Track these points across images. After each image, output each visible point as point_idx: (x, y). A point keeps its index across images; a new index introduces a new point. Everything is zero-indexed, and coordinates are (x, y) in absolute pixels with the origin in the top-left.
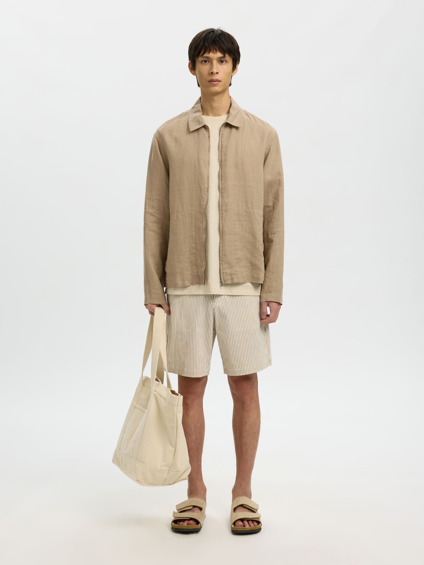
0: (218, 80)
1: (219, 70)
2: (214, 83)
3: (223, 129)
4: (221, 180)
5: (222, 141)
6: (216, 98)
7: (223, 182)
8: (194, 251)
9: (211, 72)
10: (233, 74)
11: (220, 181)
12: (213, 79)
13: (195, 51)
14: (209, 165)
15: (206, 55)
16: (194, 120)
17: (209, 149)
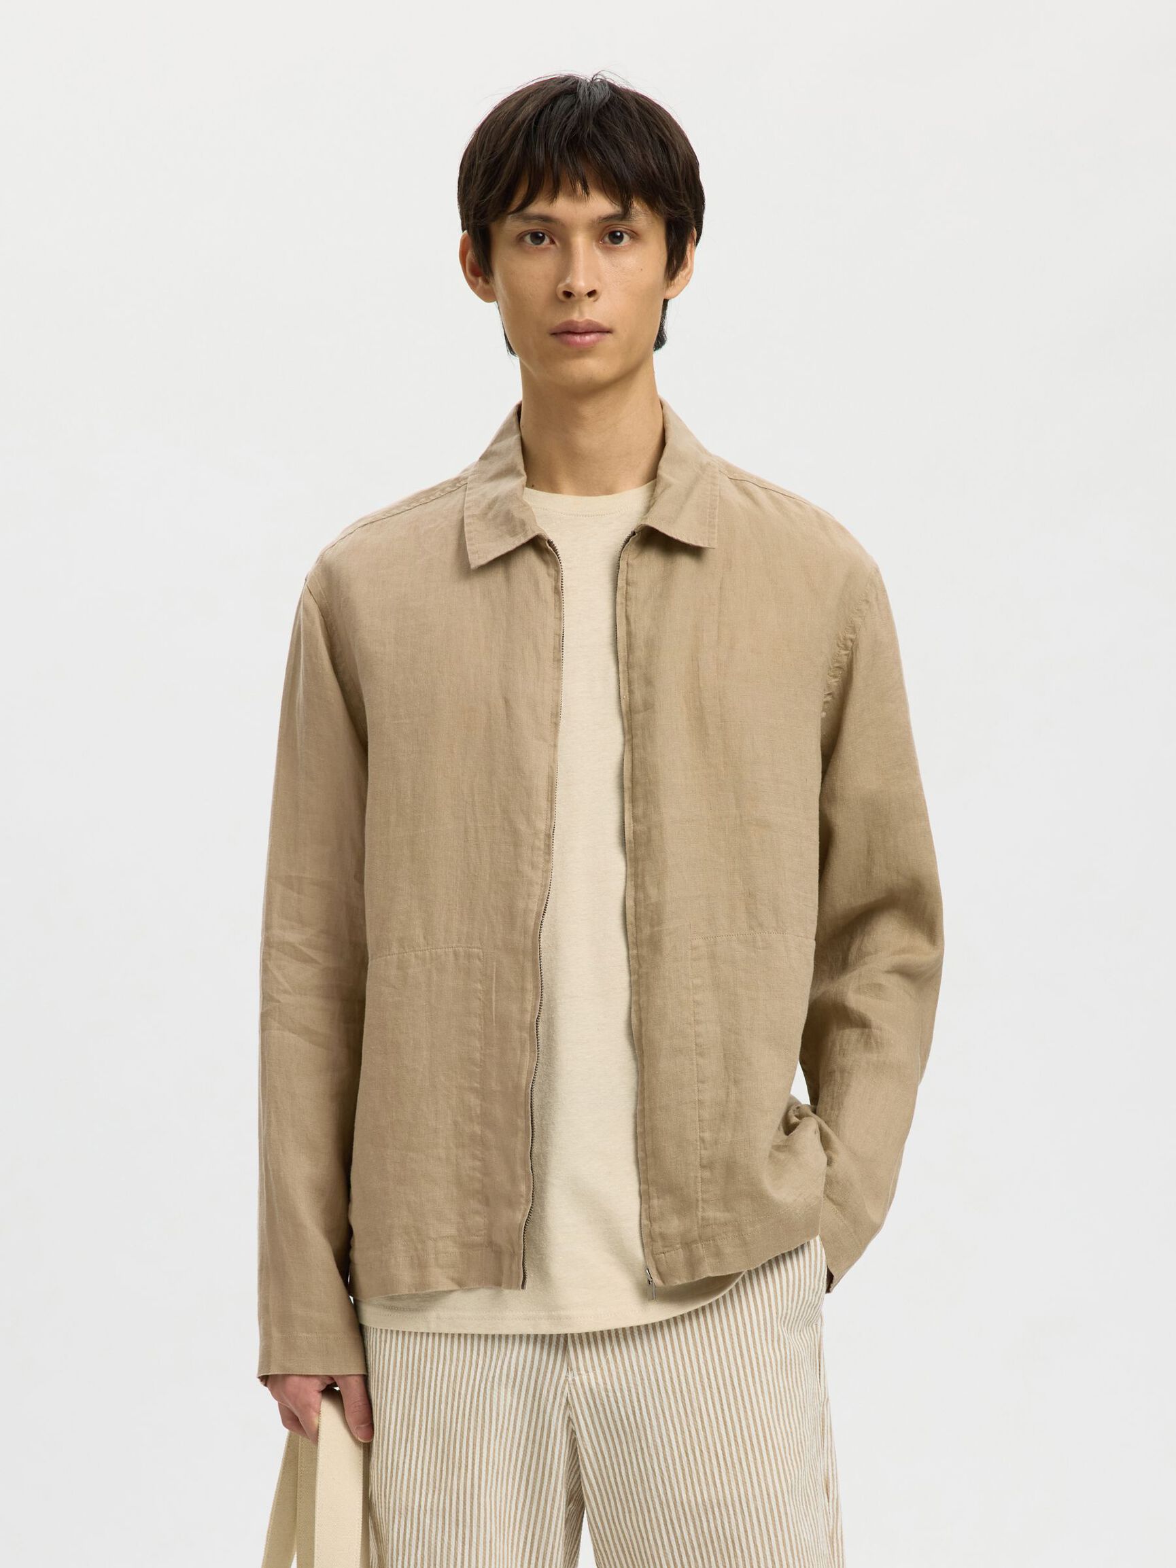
0: (598, 325)
1: (599, 279)
2: (578, 338)
3: (631, 556)
4: (633, 800)
5: (627, 618)
6: (588, 410)
7: (640, 811)
8: (477, 1129)
9: (562, 287)
10: (668, 294)
11: (627, 806)
12: (571, 323)
13: (489, 188)
14: (556, 725)
15: (539, 207)
16: (490, 515)
17: (559, 648)
